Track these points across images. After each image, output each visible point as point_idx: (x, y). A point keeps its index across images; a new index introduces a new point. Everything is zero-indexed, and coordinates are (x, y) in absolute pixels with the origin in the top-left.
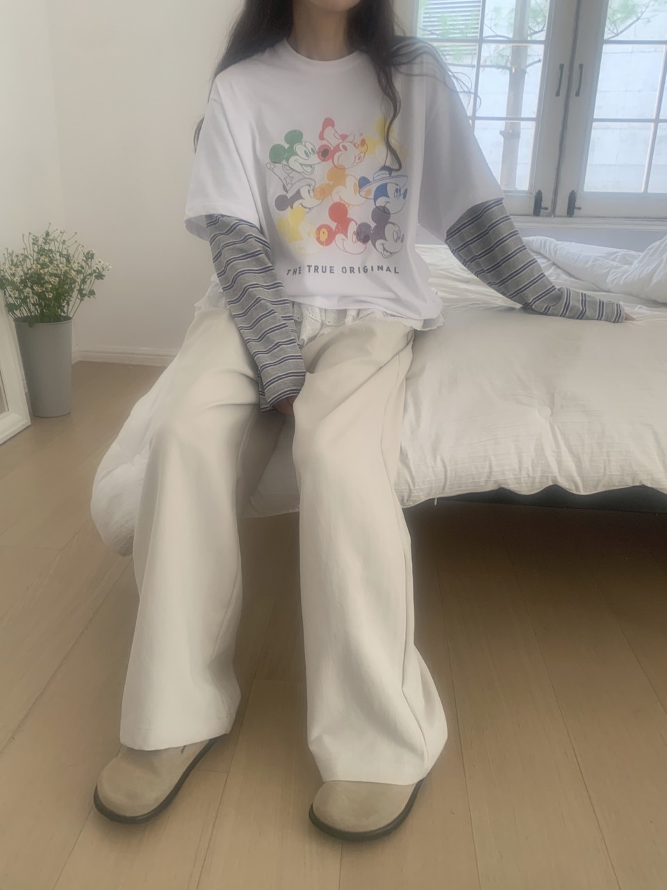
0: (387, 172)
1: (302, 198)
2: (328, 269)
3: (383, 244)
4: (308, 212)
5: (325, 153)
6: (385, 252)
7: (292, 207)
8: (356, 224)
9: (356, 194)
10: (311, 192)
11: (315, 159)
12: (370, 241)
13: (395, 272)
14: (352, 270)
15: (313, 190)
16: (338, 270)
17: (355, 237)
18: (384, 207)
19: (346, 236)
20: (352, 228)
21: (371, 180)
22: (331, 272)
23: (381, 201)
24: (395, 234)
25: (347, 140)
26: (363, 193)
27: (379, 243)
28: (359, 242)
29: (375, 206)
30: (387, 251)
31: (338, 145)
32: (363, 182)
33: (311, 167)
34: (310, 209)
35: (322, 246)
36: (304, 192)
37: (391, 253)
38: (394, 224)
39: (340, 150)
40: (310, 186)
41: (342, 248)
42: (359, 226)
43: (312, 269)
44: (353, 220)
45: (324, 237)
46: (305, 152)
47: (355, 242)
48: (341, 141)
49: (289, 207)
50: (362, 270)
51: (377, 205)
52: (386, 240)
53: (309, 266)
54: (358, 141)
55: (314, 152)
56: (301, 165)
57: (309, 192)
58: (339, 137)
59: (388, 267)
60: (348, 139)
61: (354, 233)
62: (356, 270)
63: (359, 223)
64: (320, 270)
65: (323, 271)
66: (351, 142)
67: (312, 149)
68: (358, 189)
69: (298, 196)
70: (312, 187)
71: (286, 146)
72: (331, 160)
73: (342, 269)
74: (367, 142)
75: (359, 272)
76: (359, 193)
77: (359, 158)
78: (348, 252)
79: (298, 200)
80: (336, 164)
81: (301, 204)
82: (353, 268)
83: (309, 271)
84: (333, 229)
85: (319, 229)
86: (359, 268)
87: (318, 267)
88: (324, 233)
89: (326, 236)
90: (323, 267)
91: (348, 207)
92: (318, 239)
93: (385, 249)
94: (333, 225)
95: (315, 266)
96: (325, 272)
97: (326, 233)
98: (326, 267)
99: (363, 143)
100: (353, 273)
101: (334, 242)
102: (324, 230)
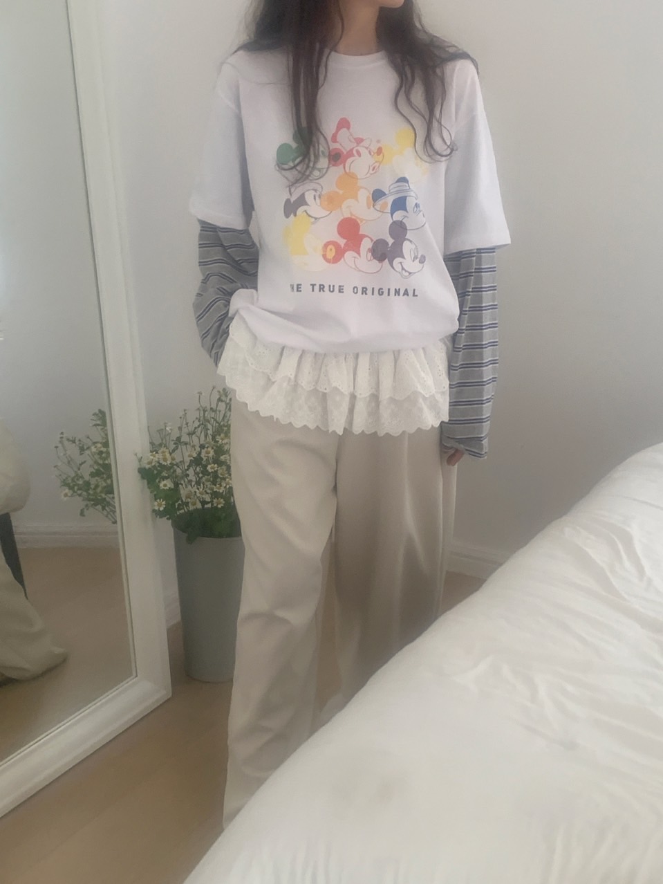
0: (405, 185)
1: (308, 205)
2: (337, 289)
3: (401, 263)
4: (313, 223)
5: (337, 157)
6: (404, 271)
7: (295, 215)
8: (372, 240)
9: (369, 208)
10: (317, 198)
11: (325, 163)
12: (387, 260)
13: (414, 295)
14: (364, 291)
15: (320, 197)
16: (348, 290)
17: (369, 255)
18: (401, 221)
19: (359, 253)
20: (366, 244)
21: (387, 193)
22: (339, 292)
23: (398, 216)
24: (412, 252)
25: (361, 144)
26: (378, 207)
27: (397, 261)
28: (374, 260)
29: (392, 221)
30: (406, 271)
31: (352, 150)
32: (378, 195)
33: (320, 171)
34: (316, 219)
35: (328, 264)
36: (309, 198)
37: (410, 273)
38: (411, 241)
39: (353, 155)
40: (316, 190)
41: (354, 267)
42: (375, 242)
43: (317, 288)
44: (366, 236)
45: (331, 254)
47: (370, 260)
48: (356, 144)
49: (293, 214)
50: (376, 292)
51: (394, 220)
52: (403, 257)
53: (313, 285)
54: (374, 148)
55: (324, 155)
57: (315, 198)
58: (353, 140)
59: (406, 290)
60: (363, 144)
61: (369, 249)
62: (369, 292)
63: (375, 240)
64: (326, 289)
65: (330, 290)
66: (367, 148)
67: (323, 152)
68: (372, 202)
69: (302, 200)
70: (318, 193)
71: (294, 146)
72: (342, 166)
73: (354, 289)
74: (383, 151)
75: (373, 294)
76: (373, 206)
77: (373, 170)
78: (360, 271)
79: (302, 205)
80: (347, 171)
81: (306, 211)
82: (366, 289)
83: (313, 290)
84: (343, 246)
85: (326, 245)
86: (373, 289)
87: (324, 286)
88: (331, 250)
89: (334, 254)
90: (330, 286)
91: (359, 222)
92: (324, 256)
93: (403, 269)
94: (342, 242)
95: (320, 285)
96: (333, 291)
97: (334, 250)
98: (334, 286)
99: (379, 152)
100: (366, 294)
101: (343, 259)
102: (331, 247)
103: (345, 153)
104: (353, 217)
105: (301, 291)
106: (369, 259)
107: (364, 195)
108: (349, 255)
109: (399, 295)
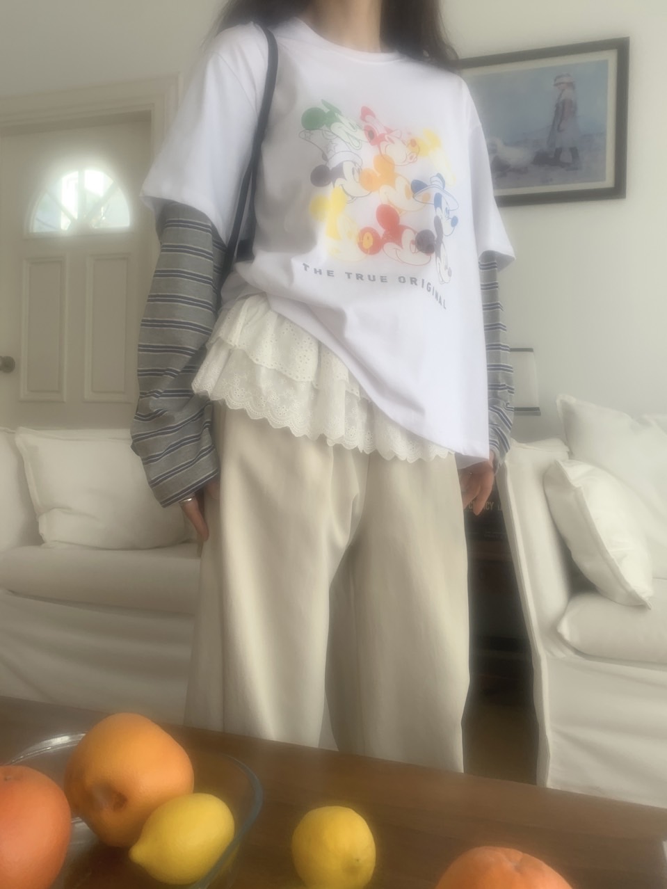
1: (344, 177)
2: (378, 279)
3: (439, 265)
4: (351, 202)
5: (372, 135)
7: (334, 186)
8: (415, 232)
9: (409, 198)
10: (355, 171)
11: (361, 135)
12: (433, 252)
14: (413, 281)
16: (392, 279)
17: (414, 247)
19: (399, 243)
20: (408, 237)
21: (428, 184)
22: (382, 281)
25: (392, 134)
26: (418, 198)
28: (420, 252)
29: (436, 215)
30: (441, 276)
31: (384, 134)
33: (358, 142)
34: (353, 197)
35: (365, 254)
36: (347, 169)
37: (443, 280)
39: (385, 141)
40: (355, 163)
41: (396, 258)
42: (418, 234)
43: (354, 276)
44: (409, 228)
45: (368, 244)
46: (350, 123)
47: (415, 252)
48: (387, 132)
49: (331, 183)
50: (425, 285)
54: (408, 140)
55: (361, 128)
56: (348, 134)
57: (353, 173)
58: (383, 128)
59: (441, 298)
60: (394, 134)
61: (412, 242)
62: (419, 282)
63: (418, 232)
64: (365, 278)
65: (370, 280)
66: (398, 138)
67: (358, 124)
68: (412, 193)
70: (357, 167)
72: (377, 146)
73: (400, 278)
74: (419, 143)
76: (414, 197)
77: (411, 158)
79: (340, 177)
80: (383, 152)
81: (343, 186)
82: (416, 279)
83: (349, 279)
84: (381, 235)
85: (363, 232)
86: (423, 281)
87: (362, 275)
88: (368, 238)
89: (372, 244)
90: (369, 276)
91: (398, 212)
92: (361, 245)
94: (381, 231)
95: (359, 274)
96: (374, 281)
97: (371, 239)
98: (374, 276)
99: (413, 143)
100: (416, 284)
101: (382, 250)
102: (368, 234)
103: (378, 135)
104: (391, 206)
105: (333, 276)
106: (413, 251)
107: (402, 185)
108: (389, 247)
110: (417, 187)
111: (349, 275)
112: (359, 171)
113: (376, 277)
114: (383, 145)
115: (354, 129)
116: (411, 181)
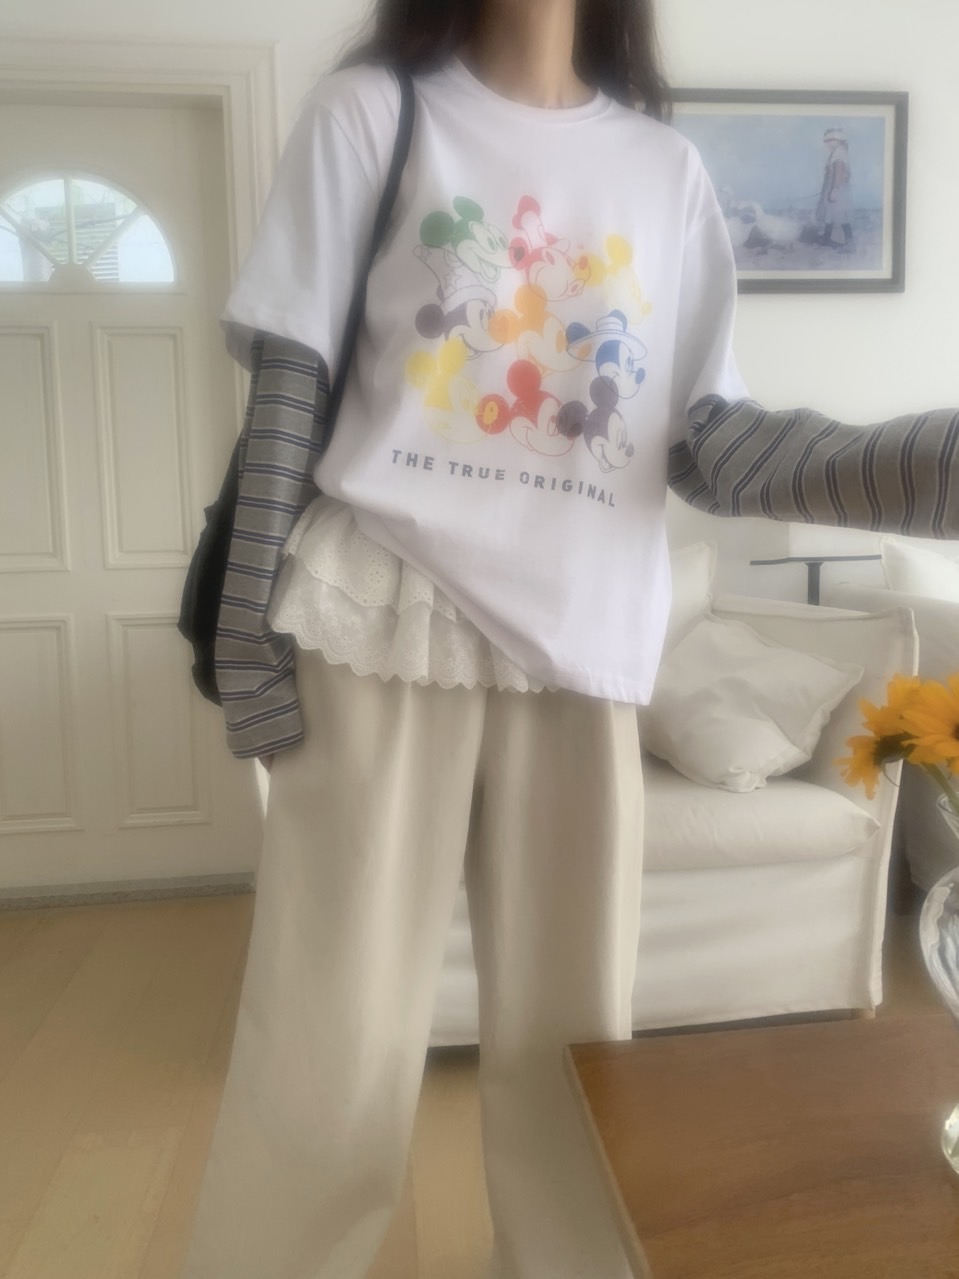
0: (621, 323)
1: (466, 323)
2: (493, 474)
3: (602, 446)
5: (521, 255)
6: (603, 460)
7: (447, 338)
8: (559, 403)
10: (485, 316)
11: (503, 258)
12: (582, 436)
13: (611, 503)
14: (540, 481)
16: (511, 476)
17: (553, 426)
18: (611, 380)
19: (534, 421)
20: (548, 410)
21: (592, 330)
22: (497, 478)
24: (619, 435)
26: (575, 352)
27: (597, 441)
28: (560, 435)
29: (596, 376)
30: (606, 461)
31: (542, 248)
33: (496, 269)
34: (476, 352)
35: (485, 433)
36: (472, 314)
37: (611, 466)
38: (620, 416)
39: (541, 259)
40: (486, 303)
41: (525, 442)
42: (563, 407)
43: (459, 469)
44: (552, 396)
45: (491, 416)
46: (489, 239)
47: (553, 435)
48: (547, 244)
49: (443, 335)
50: (559, 485)
51: (601, 374)
52: (607, 438)
54: (576, 257)
55: (504, 246)
56: (480, 259)
57: (480, 316)
58: (544, 237)
59: (603, 492)
60: (557, 246)
61: (553, 417)
62: (547, 484)
63: (564, 403)
64: (476, 472)
65: (480, 476)
66: (563, 254)
67: (501, 239)
68: (566, 343)
69: (460, 316)
70: (488, 308)
71: (457, 217)
72: (524, 271)
73: (522, 474)
74: (591, 263)
75: (553, 488)
76: (567, 350)
77: (573, 290)
78: (534, 450)
79: (460, 324)
80: (533, 279)
81: (462, 335)
82: (543, 479)
83: (452, 472)
84: (510, 406)
85: (486, 401)
86: (554, 481)
87: (471, 469)
88: (492, 409)
89: (495, 418)
90: (481, 469)
91: (541, 372)
92: (480, 419)
93: (604, 456)
94: (511, 399)
95: (465, 466)
96: (486, 477)
97: (496, 409)
98: (488, 470)
99: (584, 263)
100: (542, 487)
101: (507, 430)
102: (493, 404)
103: (530, 252)
104: (532, 362)
105: (431, 469)
106: (551, 433)
107: (553, 330)
108: (519, 424)
109: (593, 497)
110: (576, 333)
111: (454, 465)
112: (490, 314)
113: (490, 472)
114: (536, 266)
115: (493, 249)
116: (567, 324)
